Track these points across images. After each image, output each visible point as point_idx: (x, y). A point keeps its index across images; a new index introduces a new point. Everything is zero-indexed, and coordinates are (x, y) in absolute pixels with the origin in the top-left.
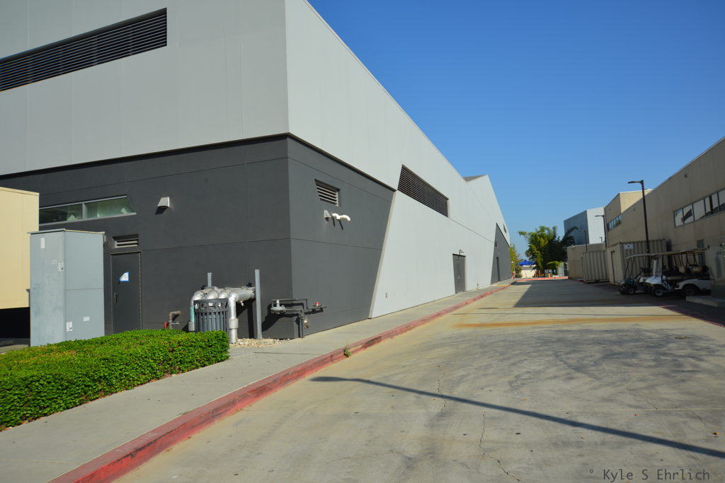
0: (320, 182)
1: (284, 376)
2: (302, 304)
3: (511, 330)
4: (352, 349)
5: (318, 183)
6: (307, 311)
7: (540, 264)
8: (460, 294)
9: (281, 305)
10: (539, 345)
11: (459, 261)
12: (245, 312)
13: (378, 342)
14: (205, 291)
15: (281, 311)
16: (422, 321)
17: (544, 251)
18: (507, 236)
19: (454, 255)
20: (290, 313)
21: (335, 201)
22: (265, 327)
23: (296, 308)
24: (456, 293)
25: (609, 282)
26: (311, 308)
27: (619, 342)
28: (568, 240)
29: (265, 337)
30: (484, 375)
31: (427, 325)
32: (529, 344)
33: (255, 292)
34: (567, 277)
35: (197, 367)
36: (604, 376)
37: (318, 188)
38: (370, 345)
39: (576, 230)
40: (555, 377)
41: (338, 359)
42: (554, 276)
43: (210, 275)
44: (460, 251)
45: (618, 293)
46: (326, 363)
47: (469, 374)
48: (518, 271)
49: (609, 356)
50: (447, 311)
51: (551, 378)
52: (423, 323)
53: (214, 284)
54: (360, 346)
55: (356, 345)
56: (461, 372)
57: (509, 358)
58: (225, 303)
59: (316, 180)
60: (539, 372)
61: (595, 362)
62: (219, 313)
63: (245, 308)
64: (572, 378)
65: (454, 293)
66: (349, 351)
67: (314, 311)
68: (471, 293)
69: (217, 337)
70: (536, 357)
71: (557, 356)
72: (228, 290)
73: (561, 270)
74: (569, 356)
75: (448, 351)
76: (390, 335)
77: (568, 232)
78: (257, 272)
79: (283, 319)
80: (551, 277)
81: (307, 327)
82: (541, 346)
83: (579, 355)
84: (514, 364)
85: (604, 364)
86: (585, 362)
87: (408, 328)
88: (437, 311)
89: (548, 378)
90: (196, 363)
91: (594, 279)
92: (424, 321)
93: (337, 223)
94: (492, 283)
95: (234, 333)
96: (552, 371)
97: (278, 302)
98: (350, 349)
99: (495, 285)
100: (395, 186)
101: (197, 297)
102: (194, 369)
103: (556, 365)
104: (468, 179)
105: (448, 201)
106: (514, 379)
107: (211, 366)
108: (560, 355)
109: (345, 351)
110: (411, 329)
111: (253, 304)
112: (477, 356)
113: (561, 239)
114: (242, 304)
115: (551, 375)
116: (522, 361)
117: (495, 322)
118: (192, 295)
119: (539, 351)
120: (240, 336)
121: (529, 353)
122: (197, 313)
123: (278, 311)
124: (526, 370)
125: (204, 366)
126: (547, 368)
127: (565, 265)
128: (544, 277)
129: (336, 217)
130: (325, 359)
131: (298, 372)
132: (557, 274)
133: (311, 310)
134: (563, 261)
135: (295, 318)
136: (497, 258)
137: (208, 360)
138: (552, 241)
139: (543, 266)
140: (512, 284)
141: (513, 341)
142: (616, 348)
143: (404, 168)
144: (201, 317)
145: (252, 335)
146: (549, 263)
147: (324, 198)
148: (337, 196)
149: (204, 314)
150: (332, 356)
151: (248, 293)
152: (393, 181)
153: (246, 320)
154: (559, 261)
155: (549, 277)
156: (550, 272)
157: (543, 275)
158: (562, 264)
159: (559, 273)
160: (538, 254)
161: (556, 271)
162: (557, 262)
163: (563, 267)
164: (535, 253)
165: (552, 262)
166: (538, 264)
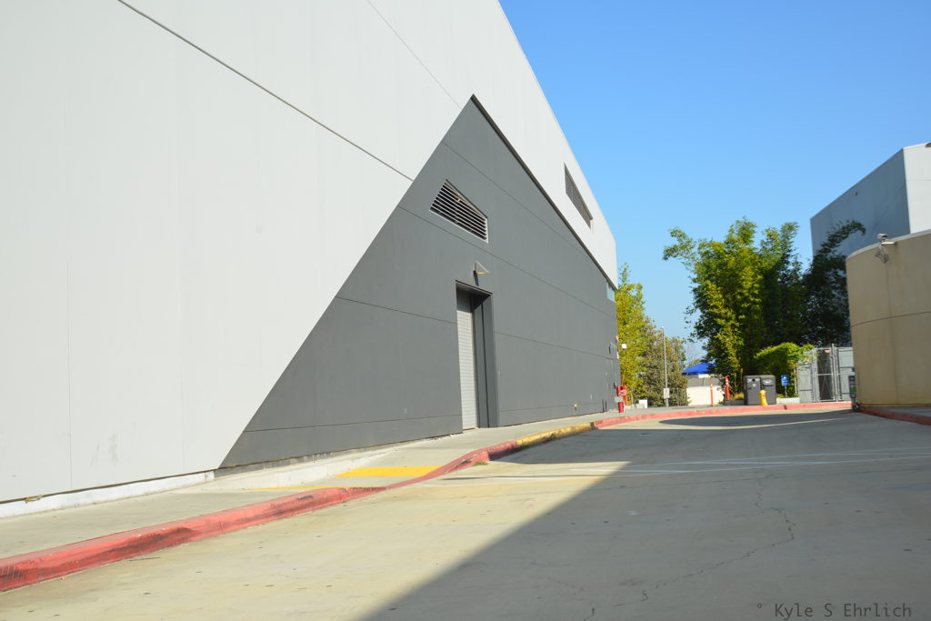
28: (828, 272)
39: (855, 236)
42: (781, 400)
80: (772, 402)
113: (806, 267)
127: (823, 362)
128: (745, 402)
132: (791, 394)
146: (764, 352)
154: (800, 342)
155: (764, 401)
156: (767, 382)
157: (742, 395)
158: (810, 353)
159: (800, 387)
160: (728, 320)
161: (790, 380)
162: (792, 346)
163: (815, 366)
164: (720, 316)
165: (775, 348)
166: (727, 355)
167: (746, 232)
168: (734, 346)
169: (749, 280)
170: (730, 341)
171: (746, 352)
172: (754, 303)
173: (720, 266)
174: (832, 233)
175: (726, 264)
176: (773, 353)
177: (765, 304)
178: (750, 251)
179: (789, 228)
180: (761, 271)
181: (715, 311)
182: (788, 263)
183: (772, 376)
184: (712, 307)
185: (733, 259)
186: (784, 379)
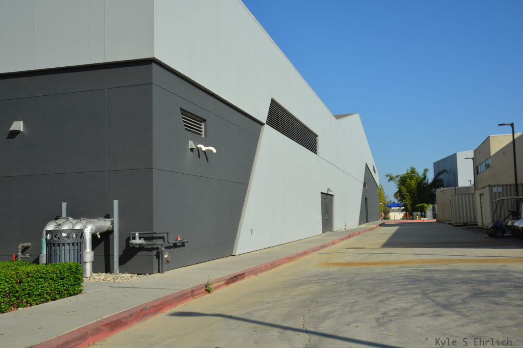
0: (186, 111)
1: (141, 310)
2: (163, 238)
3: (379, 269)
4: (214, 285)
5: (184, 112)
6: (167, 245)
7: (409, 207)
8: (327, 233)
9: (140, 238)
10: (407, 283)
11: (327, 200)
12: (102, 245)
13: (241, 278)
14: (59, 221)
15: (140, 245)
16: (288, 258)
17: (413, 193)
18: (376, 177)
19: (322, 193)
20: (150, 247)
21: (201, 131)
22: (122, 261)
23: (155, 241)
24: (323, 232)
25: (477, 225)
26: (172, 241)
27: (487, 282)
28: (437, 183)
29: (122, 271)
30: (351, 312)
31: (293, 263)
32: (397, 283)
33: (112, 224)
34: (435, 220)
35: (47, 301)
36: (472, 314)
37: (183, 118)
38: (233, 281)
39: (445, 173)
40: (423, 314)
41: (199, 294)
42: (422, 219)
43: (64, 205)
44: (329, 190)
45: (487, 236)
46: (187, 298)
47: (335, 311)
48: (386, 213)
49: (477, 295)
50: (313, 250)
51: (419, 315)
52: (289, 261)
53: (68, 215)
54: (223, 282)
55: (218, 280)
56: (328, 309)
57: (376, 296)
58: (81, 233)
59: (181, 109)
60: (407, 309)
61: (463, 301)
62: (73, 244)
63: (102, 240)
64: (439, 315)
65: (321, 232)
66: (211, 287)
67: (175, 246)
68: (338, 233)
69: (70, 268)
70: (403, 295)
71: (425, 294)
72: (84, 221)
73: (429, 212)
74: (437, 294)
75: (315, 288)
76: (254, 272)
77: (437, 175)
78: (116, 203)
79: (142, 253)
80: (420, 219)
81: (168, 262)
82: (408, 285)
83: (447, 294)
84: (381, 301)
85: (471, 302)
86: (453, 300)
87: (273, 265)
88: (303, 250)
89: (415, 315)
90: (45, 296)
91: (462, 222)
92: (290, 259)
93: (202, 155)
94: (360, 224)
95: (88, 267)
96: (420, 308)
97: (137, 234)
98: (212, 284)
99: (363, 226)
100: (264, 120)
101: (51, 227)
102: (43, 302)
103: (424, 303)
104: (338, 117)
105: (317, 138)
106: (381, 316)
107: (63, 299)
108: (429, 293)
109: (206, 286)
110: (276, 266)
111: (111, 236)
112: (344, 293)
113: (430, 181)
114: (99, 236)
115: (419, 312)
116: (389, 298)
117: (363, 261)
118: (45, 225)
119: (407, 289)
120: (95, 270)
121: (397, 291)
122: (49, 243)
123: (137, 244)
124: (394, 307)
125: (55, 299)
126: (415, 305)
127: (434, 208)
128: (413, 219)
129: (201, 148)
130: (186, 294)
131: (157, 306)
132: (425, 217)
133: (172, 245)
134: (432, 204)
135: (155, 252)
136: (366, 198)
137: (59, 294)
138: (421, 183)
139: (412, 208)
140: (380, 225)
141: (380, 280)
142: (484, 288)
143: (273, 102)
144: (54, 248)
145: (108, 269)
146: (418, 205)
147: (189, 128)
148: (203, 127)
149: (56, 245)
150: (192, 291)
151: (105, 224)
152: (262, 114)
153: (103, 253)
154: (428, 204)
155: (418, 219)
156: (418, 214)
157: (412, 217)
158: (431, 206)
160: (407, 196)
161: (425, 213)
162: (426, 205)
163: (432, 210)
166: (407, 206)
167: (413, 171)
168: (409, 203)
169: (413, 185)
171: (413, 205)
172: (415, 191)
174: (439, 172)
176: (420, 206)
177: (418, 192)
178: (414, 176)
179: (426, 170)
180: (417, 182)
182: (425, 180)
186: (423, 213)
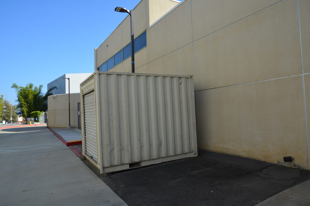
39: (55, 89)
42: (35, 123)
73: (42, 118)
77: (49, 91)
113: (44, 95)
127: (46, 114)
132: (38, 122)
134: (44, 111)
138: (37, 96)
155: (31, 124)
156: (32, 119)
157: (26, 122)
159: (40, 120)
160: (25, 105)
161: (38, 119)
162: (39, 112)
163: (44, 116)
164: (23, 104)
165: (35, 112)
166: (24, 113)
167: (31, 86)
168: (26, 111)
169: (31, 97)
170: (25, 109)
171: (29, 112)
172: (31, 102)
173: (24, 93)
174: (50, 88)
175: (25, 93)
176: (35, 113)
177: (34, 102)
178: (32, 90)
179: (41, 86)
180: (34, 95)
181: (22, 103)
182: (40, 93)
183: (33, 118)
184: (21, 102)
185: (27, 92)
186: (36, 119)
